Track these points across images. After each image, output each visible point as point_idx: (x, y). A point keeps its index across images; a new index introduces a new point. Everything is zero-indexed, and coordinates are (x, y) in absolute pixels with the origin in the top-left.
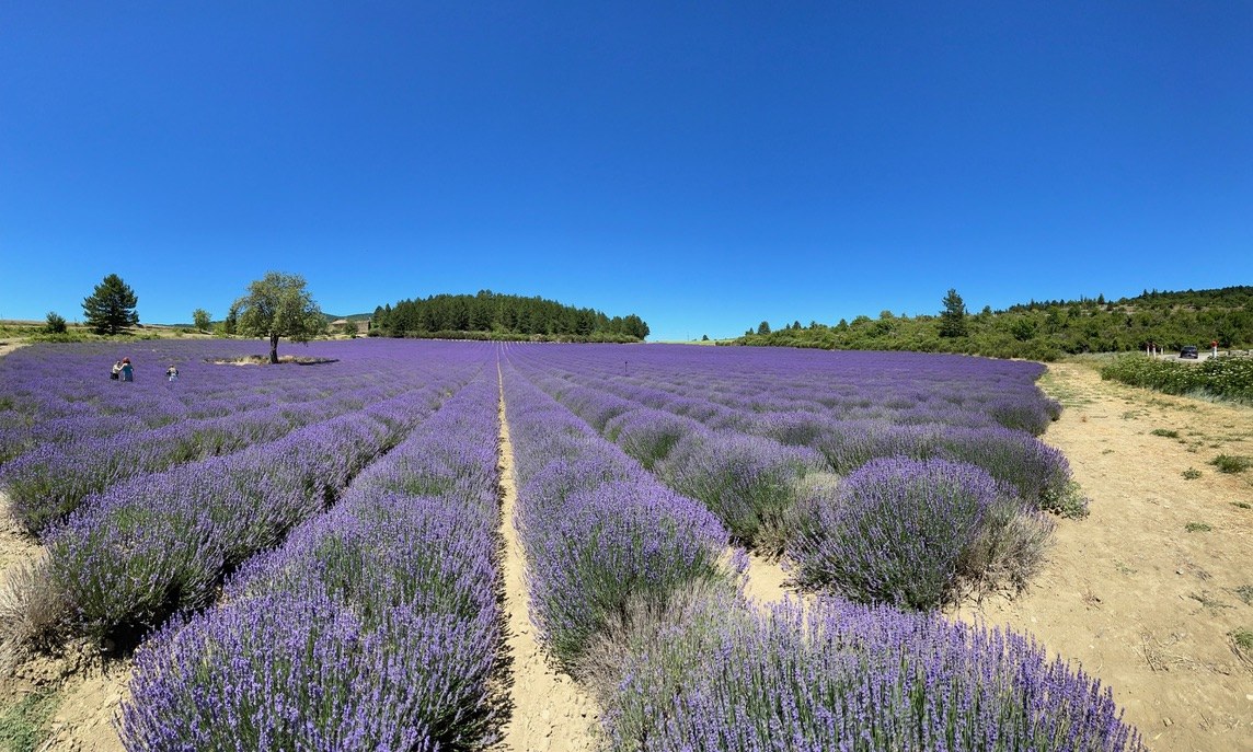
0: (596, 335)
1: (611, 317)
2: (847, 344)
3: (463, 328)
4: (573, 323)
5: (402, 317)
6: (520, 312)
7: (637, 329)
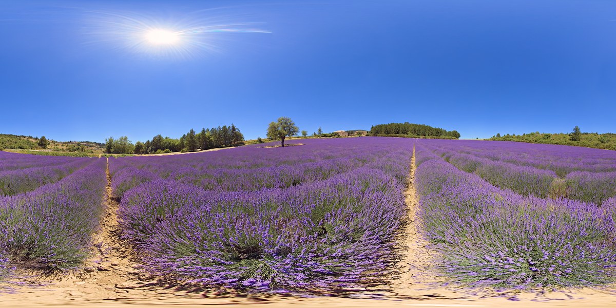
0: (443, 137)
1: (447, 131)
2: (536, 141)
3: (397, 133)
4: (434, 133)
5: (377, 129)
6: (417, 129)
7: (457, 135)
